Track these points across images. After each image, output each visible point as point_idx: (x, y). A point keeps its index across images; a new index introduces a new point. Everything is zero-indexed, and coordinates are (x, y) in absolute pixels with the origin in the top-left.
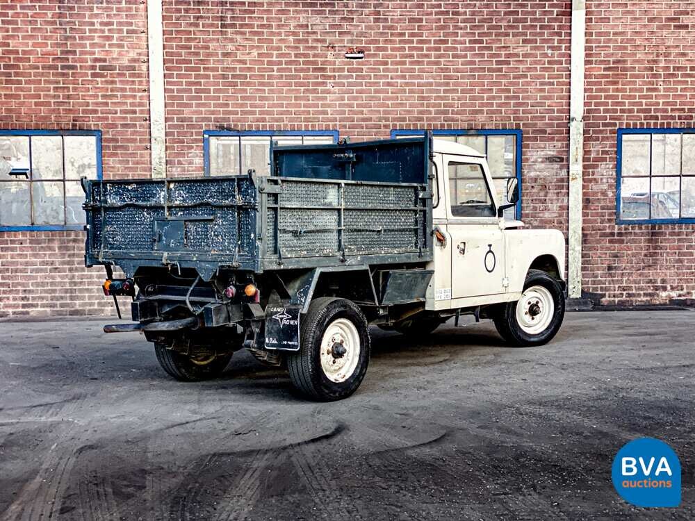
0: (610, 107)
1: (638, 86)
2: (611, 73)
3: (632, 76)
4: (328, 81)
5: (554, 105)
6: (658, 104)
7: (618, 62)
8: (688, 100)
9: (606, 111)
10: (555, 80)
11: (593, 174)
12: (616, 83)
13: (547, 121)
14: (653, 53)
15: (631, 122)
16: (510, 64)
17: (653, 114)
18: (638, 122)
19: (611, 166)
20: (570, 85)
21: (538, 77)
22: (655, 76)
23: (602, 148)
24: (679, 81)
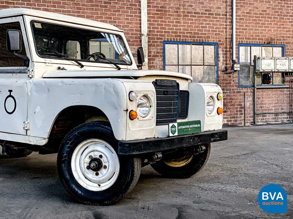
0: (159, 30)
1: (171, 20)
2: (159, 13)
3: (169, 15)
4: (10, 5)
5: (133, 27)
6: (181, 30)
7: (162, 7)
8: (194, 28)
9: (158, 32)
10: (134, 14)
11: (153, 63)
12: (162, 18)
13: (130, 35)
14: (178, 4)
15: (169, 38)
16: (111, 4)
17: (178, 34)
18: (172, 38)
19: (161, 60)
20: (141, 17)
21: (125, 12)
22: (179, 16)
23: (156, 50)
24: (190, 19)
